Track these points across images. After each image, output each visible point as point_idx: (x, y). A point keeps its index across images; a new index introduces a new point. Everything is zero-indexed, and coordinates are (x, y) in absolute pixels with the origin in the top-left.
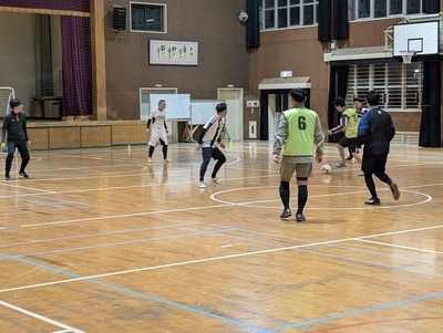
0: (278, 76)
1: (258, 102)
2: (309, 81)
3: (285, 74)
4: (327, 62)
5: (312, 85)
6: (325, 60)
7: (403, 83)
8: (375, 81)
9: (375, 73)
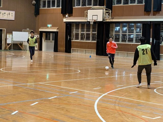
0: (46, 26)
1: (39, 36)
3: (49, 26)
4: (64, 22)
5: (59, 30)
6: (64, 21)
7: (91, 31)
8: (81, 30)
9: (81, 27)
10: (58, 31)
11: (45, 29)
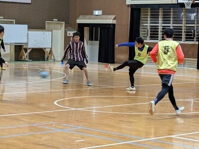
0: (92, 14)
2: (114, 19)
3: (97, 13)
4: (128, 5)
5: (117, 22)
6: (127, 3)
7: (184, 22)
8: (163, 20)
9: (163, 15)
10: (115, 22)
11: (89, 19)
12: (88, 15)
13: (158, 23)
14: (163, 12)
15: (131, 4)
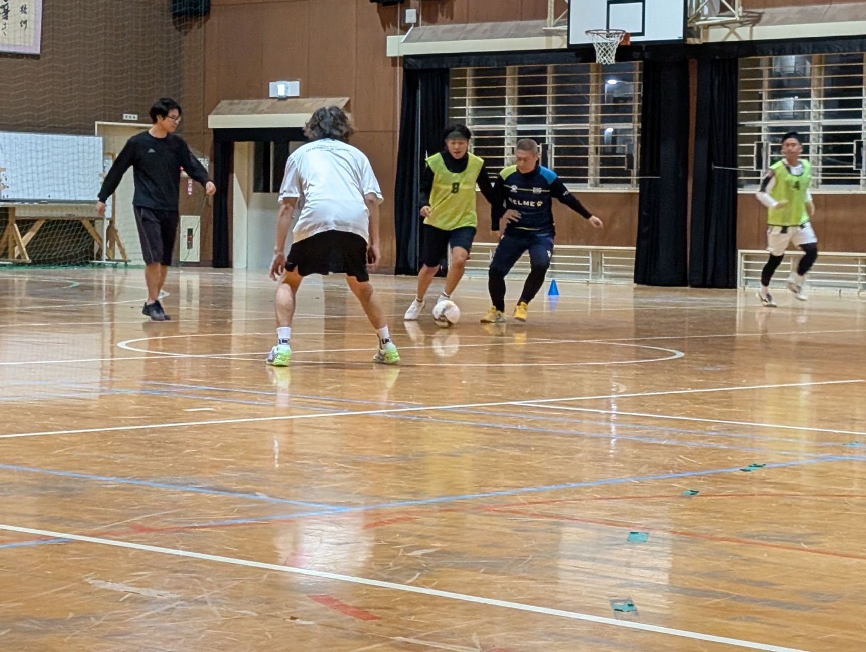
0: (263, 93)
3: (280, 88)
4: (394, 59)
6: (391, 53)
7: (592, 116)
8: (521, 111)
9: (521, 91)
11: (253, 111)
12: (249, 97)
13: (502, 121)
14: (521, 81)
15: (402, 54)
